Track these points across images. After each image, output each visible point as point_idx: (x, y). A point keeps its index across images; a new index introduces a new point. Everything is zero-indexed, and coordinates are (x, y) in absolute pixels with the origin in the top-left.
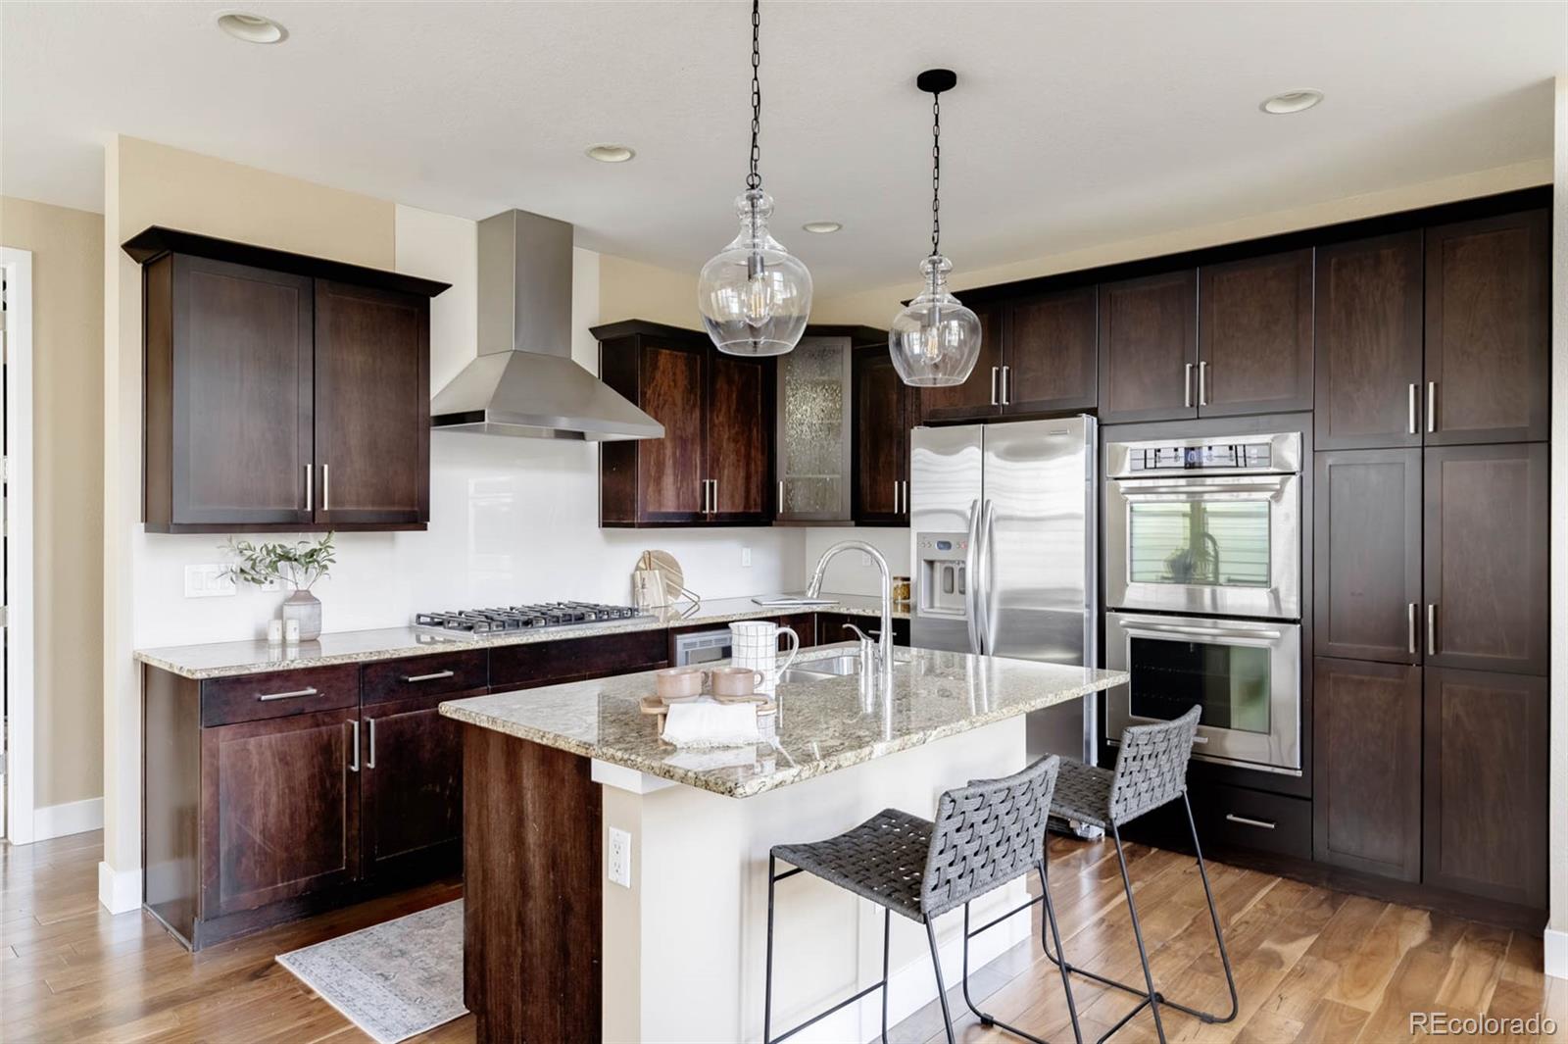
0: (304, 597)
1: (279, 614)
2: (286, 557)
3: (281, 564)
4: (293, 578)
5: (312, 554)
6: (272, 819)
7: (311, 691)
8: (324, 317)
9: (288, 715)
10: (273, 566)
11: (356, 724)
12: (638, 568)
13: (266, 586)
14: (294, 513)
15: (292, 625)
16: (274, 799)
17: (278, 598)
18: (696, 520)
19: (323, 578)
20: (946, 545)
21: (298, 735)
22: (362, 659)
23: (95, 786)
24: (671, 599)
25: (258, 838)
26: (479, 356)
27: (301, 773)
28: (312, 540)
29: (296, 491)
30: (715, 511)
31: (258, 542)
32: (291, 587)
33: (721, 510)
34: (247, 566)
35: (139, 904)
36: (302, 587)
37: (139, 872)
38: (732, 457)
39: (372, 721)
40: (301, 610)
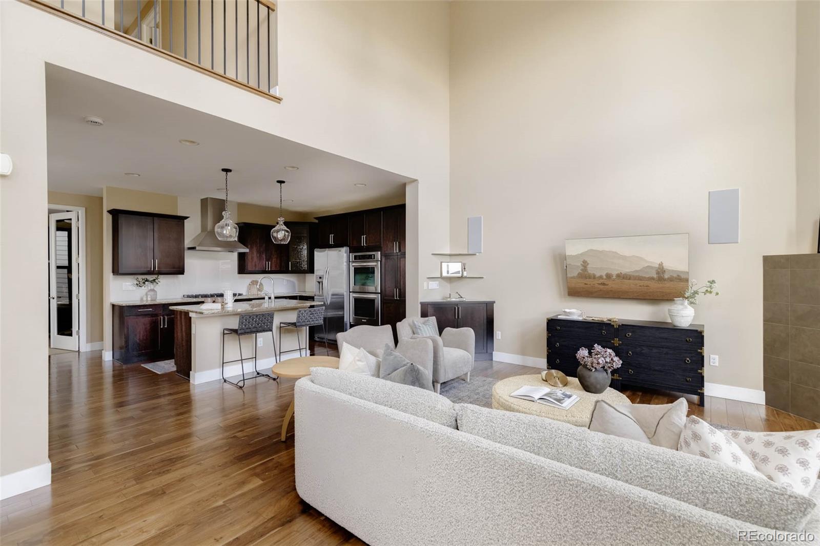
0: (153, 290)
1: (147, 295)
2: (147, 280)
3: (146, 283)
4: (149, 286)
5: (154, 280)
6: (141, 338)
7: (151, 309)
8: (156, 226)
9: (145, 315)
10: (144, 283)
11: (162, 317)
12: (250, 285)
13: (143, 287)
14: (149, 271)
15: (149, 296)
16: (142, 332)
17: (146, 291)
18: (264, 272)
19: (157, 286)
20: (320, 278)
21: (147, 320)
22: (163, 303)
23: (102, 339)
24: (259, 293)
25: (138, 341)
26: (202, 231)
27: (148, 326)
28: (154, 277)
29: (149, 266)
30: (270, 269)
31: (140, 277)
32: (150, 288)
33: (272, 269)
34: (138, 283)
35: (111, 359)
36: (152, 288)
37: (112, 352)
38: (275, 256)
39: (166, 317)
40: (152, 293)
